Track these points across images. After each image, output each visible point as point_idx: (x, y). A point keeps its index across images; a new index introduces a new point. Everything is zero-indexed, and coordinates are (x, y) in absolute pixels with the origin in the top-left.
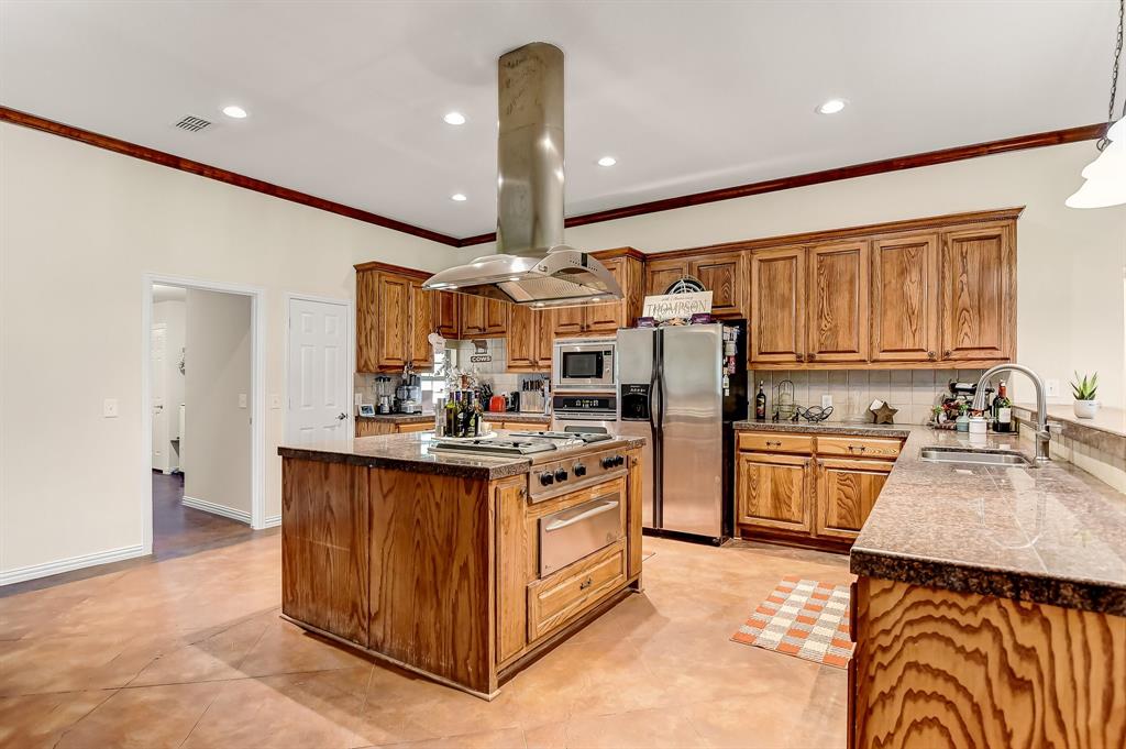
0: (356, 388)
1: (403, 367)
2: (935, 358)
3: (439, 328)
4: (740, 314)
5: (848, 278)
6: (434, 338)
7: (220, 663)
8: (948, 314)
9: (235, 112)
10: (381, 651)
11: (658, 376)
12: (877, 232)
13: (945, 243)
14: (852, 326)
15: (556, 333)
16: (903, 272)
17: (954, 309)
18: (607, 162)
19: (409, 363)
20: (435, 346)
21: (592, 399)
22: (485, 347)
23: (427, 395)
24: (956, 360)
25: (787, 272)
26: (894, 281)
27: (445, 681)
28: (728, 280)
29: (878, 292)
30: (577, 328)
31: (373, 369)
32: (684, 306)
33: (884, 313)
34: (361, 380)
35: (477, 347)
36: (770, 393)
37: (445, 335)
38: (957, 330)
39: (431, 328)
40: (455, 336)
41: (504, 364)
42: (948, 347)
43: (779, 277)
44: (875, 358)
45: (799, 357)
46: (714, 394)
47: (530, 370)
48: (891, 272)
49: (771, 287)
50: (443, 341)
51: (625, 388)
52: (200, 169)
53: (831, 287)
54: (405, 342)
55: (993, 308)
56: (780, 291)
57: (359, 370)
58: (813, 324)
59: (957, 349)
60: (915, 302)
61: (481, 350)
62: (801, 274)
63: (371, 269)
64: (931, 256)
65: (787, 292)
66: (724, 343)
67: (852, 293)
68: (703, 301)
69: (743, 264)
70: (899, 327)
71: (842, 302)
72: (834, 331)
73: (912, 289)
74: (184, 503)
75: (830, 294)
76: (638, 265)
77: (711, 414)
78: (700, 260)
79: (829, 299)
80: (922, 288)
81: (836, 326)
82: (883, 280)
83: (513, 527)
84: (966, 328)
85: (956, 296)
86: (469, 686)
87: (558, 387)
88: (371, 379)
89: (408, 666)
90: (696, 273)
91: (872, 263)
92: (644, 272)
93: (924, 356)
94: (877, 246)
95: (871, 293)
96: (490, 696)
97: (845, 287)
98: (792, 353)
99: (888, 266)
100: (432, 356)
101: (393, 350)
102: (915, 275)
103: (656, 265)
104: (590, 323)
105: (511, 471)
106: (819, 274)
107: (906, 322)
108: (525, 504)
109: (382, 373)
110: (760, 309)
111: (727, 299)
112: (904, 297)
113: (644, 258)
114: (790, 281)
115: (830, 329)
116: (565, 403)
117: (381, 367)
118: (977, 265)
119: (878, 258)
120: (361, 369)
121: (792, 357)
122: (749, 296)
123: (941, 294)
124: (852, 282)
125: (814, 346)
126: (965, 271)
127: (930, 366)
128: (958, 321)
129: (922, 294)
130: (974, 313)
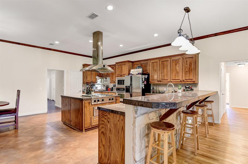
0: (83, 86)
1: (91, 83)
2: (182, 81)
3: (98, 75)
4: (148, 73)
5: (166, 66)
6: (97, 77)
7: (50, 126)
8: (184, 73)
9: (57, 42)
10: (72, 126)
11: (131, 85)
12: (172, 57)
13: (183, 59)
14: (167, 75)
15: (117, 76)
16: (176, 65)
17: (185, 71)
18: (121, 46)
19: (92, 82)
20: (97, 79)
21: (122, 89)
22: (107, 79)
23: (96, 88)
24: (185, 82)
25: (156, 65)
26: (174, 66)
27: (78, 130)
28: (146, 66)
29: (172, 68)
30: (120, 75)
31: (85, 83)
32: (137, 71)
33: (173, 72)
34: (84, 85)
35: (105, 79)
36: (155, 88)
37: (99, 77)
38: (185, 76)
39: (97, 75)
40: (102, 77)
41: (110, 82)
42: (184, 79)
43: (155, 66)
44: (171, 81)
45: (158, 81)
46: (140, 88)
47: (114, 83)
48: (174, 64)
49: (153, 68)
50: (99, 78)
51: (126, 87)
52: (55, 50)
53: (164, 68)
54: (91, 78)
55: (192, 71)
56: (155, 68)
57: (83, 83)
58: (160, 75)
59: (185, 79)
60: (178, 70)
61: (106, 79)
62: (158, 65)
63: (85, 65)
64: (181, 61)
65: (156, 69)
66: (142, 78)
67: (167, 69)
68: (140, 70)
69: (149, 63)
70: (175, 75)
71: (165, 70)
72: (164, 76)
73: (177, 68)
74: (55, 105)
75: (163, 69)
76: (131, 64)
77: (140, 92)
78: (142, 62)
79: (163, 70)
80: (179, 67)
81: (164, 75)
82: (172, 66)
83: (88, 108)
84: (187, 75)
85: (185, 69)
86: (81, 131)
87: (117, 86)
88: (86, 85)
89: (75, 128)
90: (141, 65)
91: (170, 63)
92: (132, 65)
93: (179, 81)
94: (171, 59)
95: (170, 69)
96: (83, 132)
97: (166, 67)
98: (157, 80)
99: (173, 63)
100: (97, 80)
101: (89, 80)
102: (178, 65)
103: (135, 63)
104: (122, 74)
105: (87, 99)
106: (162, 65)
107: (176, 74)
108: (91, 105)
109: (87, 83)
110: (152, 72)
111: (146, 70)
112: (176, 70)
113: (133, 62)
114: (157, 66)
115: (163, 76)
116: (118, 89)
117: (87, 82)
118: (189, 63)
119: (172, 62)
120: (84, 83)
121: (157, 81)
122: (150, 69)
123: (182, 69)
124: (167, 66)
125: (161, 79)
126: (187, 64)
127: (181, 83)
128: (186, 74)
129: (179, 69)
130: (188, 72)
